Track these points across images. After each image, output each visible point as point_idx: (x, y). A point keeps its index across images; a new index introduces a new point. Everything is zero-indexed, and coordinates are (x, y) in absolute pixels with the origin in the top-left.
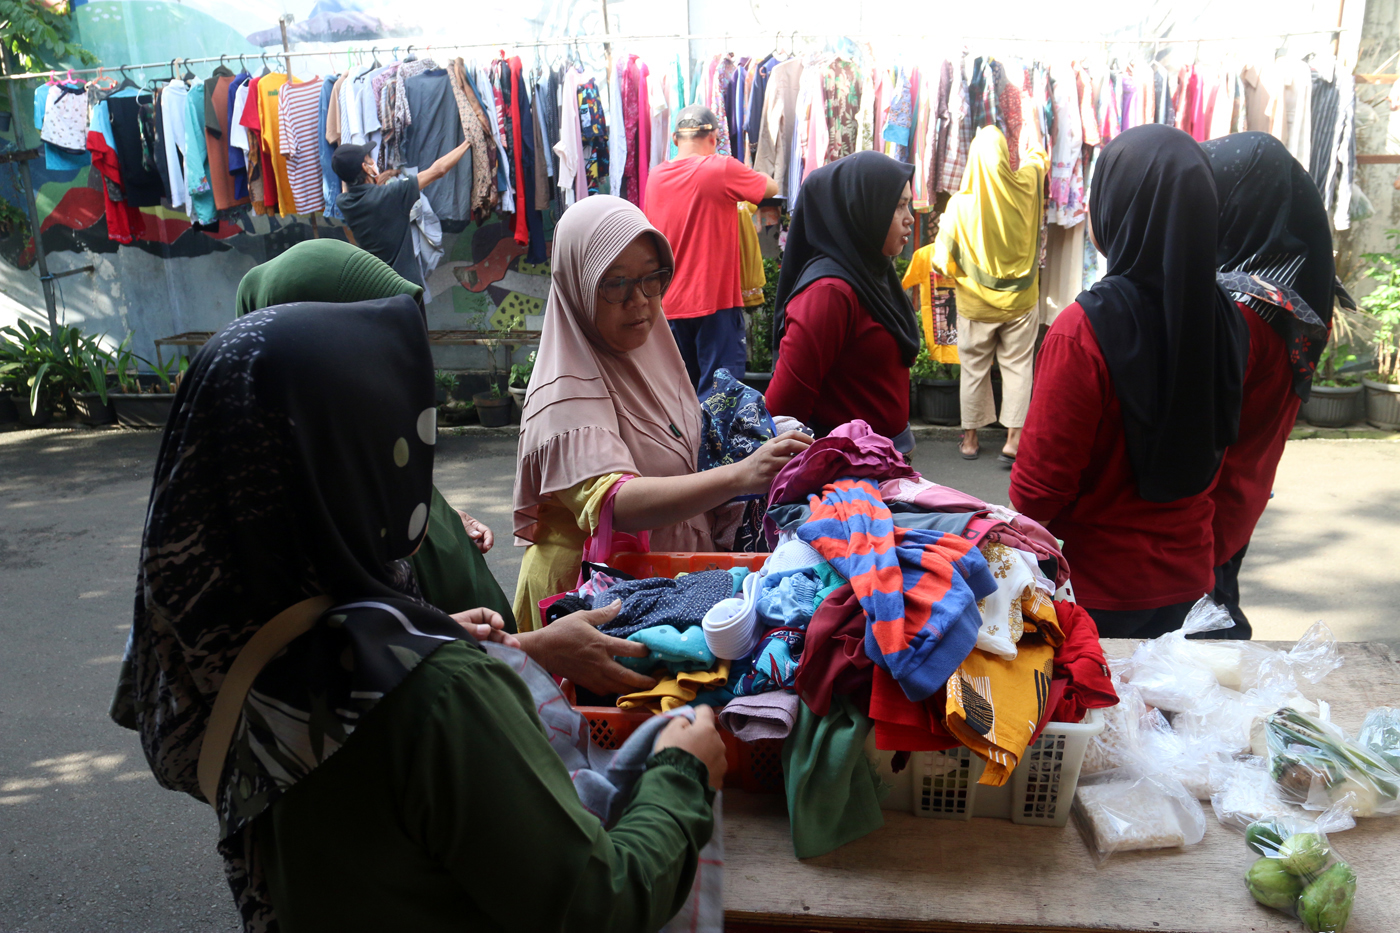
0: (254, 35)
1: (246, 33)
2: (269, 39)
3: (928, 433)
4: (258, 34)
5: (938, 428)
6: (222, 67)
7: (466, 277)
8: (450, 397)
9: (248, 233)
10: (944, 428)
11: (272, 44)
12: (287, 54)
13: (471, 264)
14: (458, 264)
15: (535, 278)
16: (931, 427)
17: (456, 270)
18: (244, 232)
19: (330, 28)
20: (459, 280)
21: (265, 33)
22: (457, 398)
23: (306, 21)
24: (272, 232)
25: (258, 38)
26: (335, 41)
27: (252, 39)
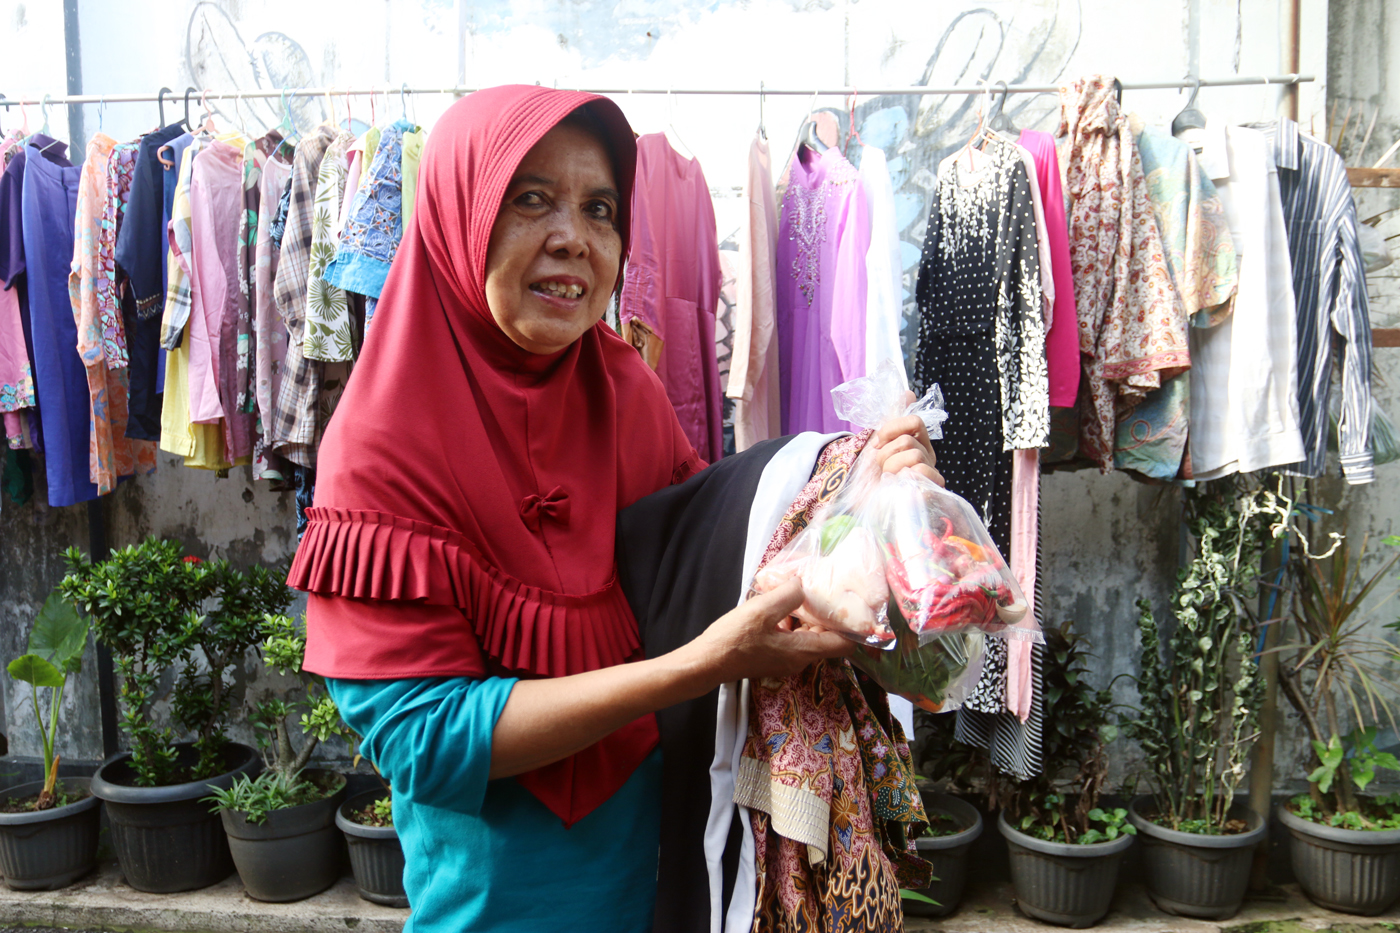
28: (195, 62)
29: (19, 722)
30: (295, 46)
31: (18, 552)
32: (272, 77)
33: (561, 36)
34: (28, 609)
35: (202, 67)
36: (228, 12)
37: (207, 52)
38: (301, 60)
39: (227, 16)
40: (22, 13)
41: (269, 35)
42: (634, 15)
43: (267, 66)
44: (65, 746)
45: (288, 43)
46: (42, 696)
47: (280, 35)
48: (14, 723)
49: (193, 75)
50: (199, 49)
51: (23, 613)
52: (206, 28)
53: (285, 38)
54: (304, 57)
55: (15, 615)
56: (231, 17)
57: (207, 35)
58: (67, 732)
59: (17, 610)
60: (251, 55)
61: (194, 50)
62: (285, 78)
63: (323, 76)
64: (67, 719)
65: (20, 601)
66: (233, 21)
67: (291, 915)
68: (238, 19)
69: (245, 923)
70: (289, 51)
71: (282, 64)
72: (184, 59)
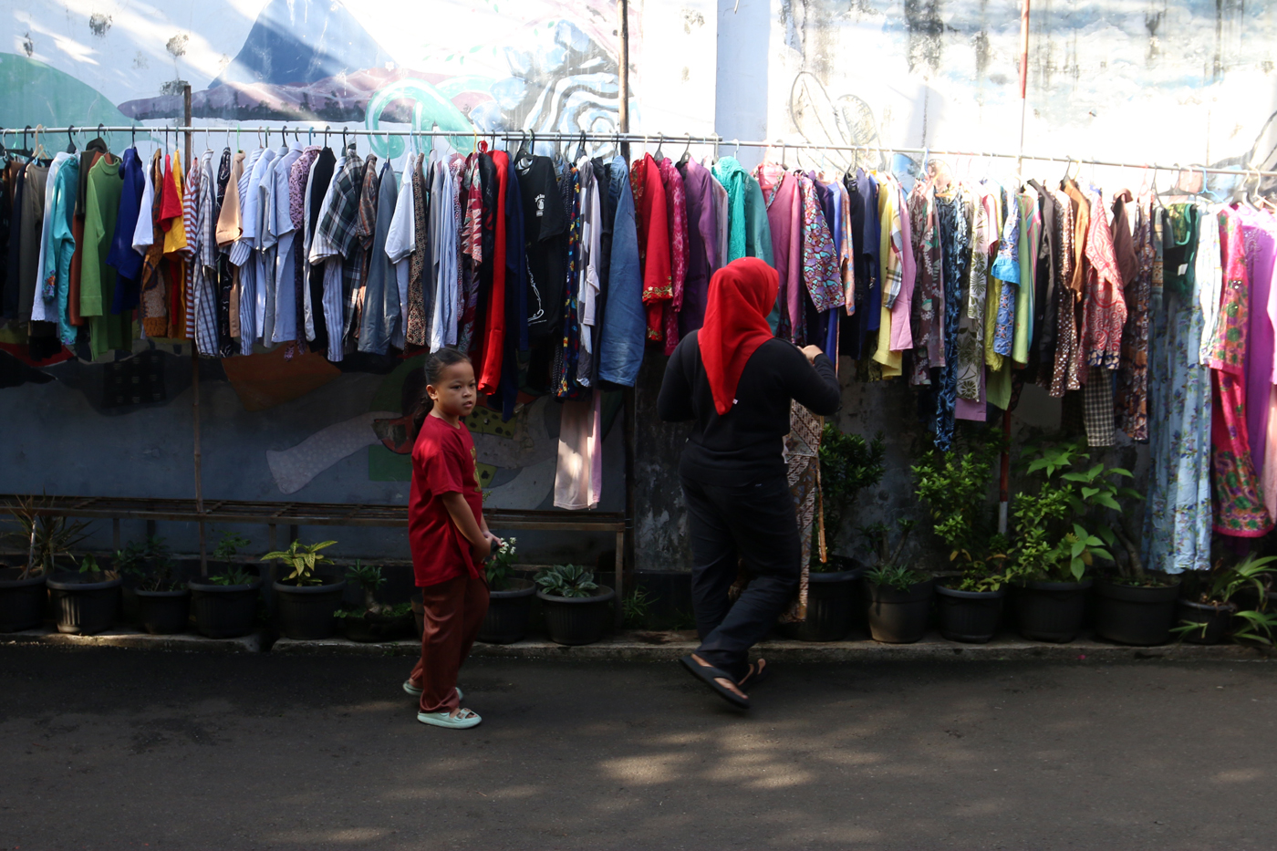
0: (129, 104)
1: (117, 101)
2: (150, 108)
3: (1037, 652)
4: (135, 103)
5: (1050, 646)
6: (99, 139)
7: (390, 433)
8: (370, 600)
9: (80, 360)
10: (1057, 646)
11: (152, 117)
12: (188, 128)
13: (399, 415)
14: (380, 415)
15: (486, 438)
16: (1039, 645)
17: (377, 423)
18: (77, 359)
19: (237, 103)
20: (380, 436)
21: (145, 102)
22: (379, 601)
23: (204, 92)
24: (116, 361)
25: (133, 108)
26: (241, 120)
27: (125, 109)
28: (795, 110)
29: (643, 546)
30: (864, 105)
31: (654, 429)
32: (848, 123)
33: (1035, 110)
34: (657, 468)
35: (800, 114)
36: (820, 80)
37: (804, 104)
38: (868, 113)
39: (819, 82)
40: (686, 73)
41: (847, 96)
42: (1081, 100)
43: (844, 116)
44: (675, 562)
45: (859, 102)
46: (662, 528)
47: (854, 97)
48: (639, 547)
49: (793, 118)
50: (799, 102)
51: (653, 470)
52: (805, 89)
53: (858, 99)
54: (870, 112)
55: (647, 472)
56: (822, 83)
57: (805, 93)
58: (678, 552)
59: (649, 469)
60: (834, 108)
61: (795, 102)
62: (856, 125)
63: (882, 124)
64: (679, 543)
65: (652, 463)
66: (823, 86)
67: (919, 649)
68: (826, 85)
69: (890, 655)
70: (860, 108)
71: (855, 115)
72: (788, 107)
